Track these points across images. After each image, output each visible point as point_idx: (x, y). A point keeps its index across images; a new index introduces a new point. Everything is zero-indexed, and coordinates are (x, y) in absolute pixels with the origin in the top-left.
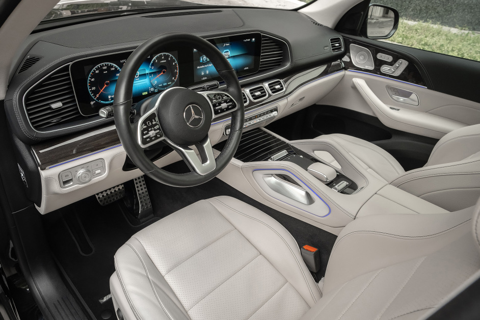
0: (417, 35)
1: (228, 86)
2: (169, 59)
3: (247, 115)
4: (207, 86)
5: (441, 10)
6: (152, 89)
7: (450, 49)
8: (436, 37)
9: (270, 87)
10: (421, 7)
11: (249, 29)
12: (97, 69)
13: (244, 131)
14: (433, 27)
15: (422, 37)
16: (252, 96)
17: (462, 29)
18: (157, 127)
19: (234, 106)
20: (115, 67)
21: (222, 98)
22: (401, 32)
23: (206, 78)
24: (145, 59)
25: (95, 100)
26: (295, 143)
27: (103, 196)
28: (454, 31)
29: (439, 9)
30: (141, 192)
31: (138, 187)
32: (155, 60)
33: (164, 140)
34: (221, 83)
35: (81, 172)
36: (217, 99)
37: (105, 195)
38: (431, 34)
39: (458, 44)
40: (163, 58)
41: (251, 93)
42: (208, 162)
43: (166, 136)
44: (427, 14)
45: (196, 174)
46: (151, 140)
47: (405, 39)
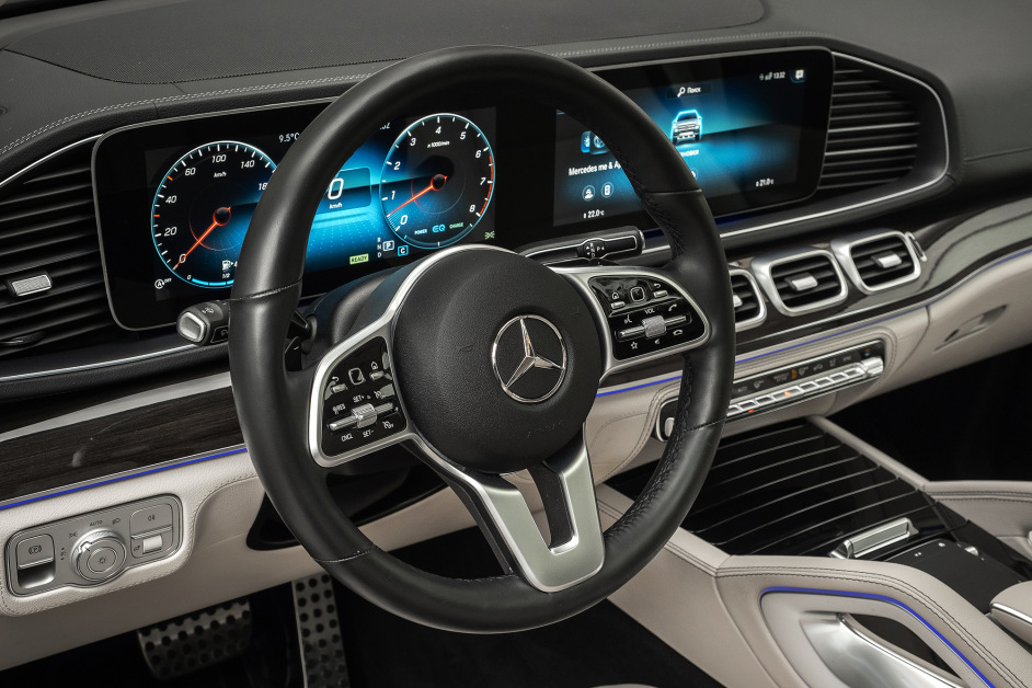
1: (677, 251)
2: (463, 135)
3: (747, 367)
4: (597, 244)
6: (388, 245)
9: (856, 261)
11: (785, 35)
12: (190, 163)
13: (728, 431)
16: (781, 292)
18: (387, 391)
19: (694, 329)
20: (257, 157)
21: (650, 297)
23: (599, 213)
24: (369, 133)
25: (170, 275)
26: (950, 493)
27: (166, 640)
30: (314, 638)
31: (304, 618)
32: (407, 139)
33: (409, 442)
34: (653, 236)
35: (89, 538)
36: (626, 299)
37: (174, 637)
40: (438, 131)
41: (777, 281)
42: (574, 542)
43: (421, 426)
45: (522, 586)
46: (359, 441)
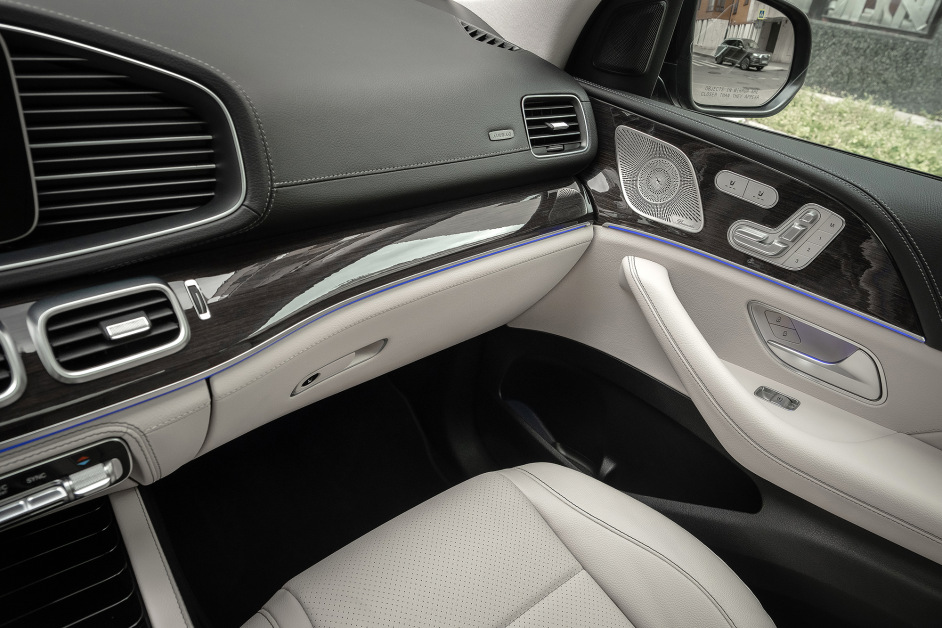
0: (843, 123)
5: (892, 78)
7: (912, 158)
8: (882, 131)
9: (52, 334)
10: (850, 69)
14: (874, 110)
15: (854, 128)
17: (932, 119)
22: (809, 115)
28: (918, 120)
29: (886, 75)
38: (872, 123)
39: (927, 149)
44: (863, 84)
47: (816, 130)
